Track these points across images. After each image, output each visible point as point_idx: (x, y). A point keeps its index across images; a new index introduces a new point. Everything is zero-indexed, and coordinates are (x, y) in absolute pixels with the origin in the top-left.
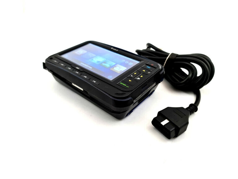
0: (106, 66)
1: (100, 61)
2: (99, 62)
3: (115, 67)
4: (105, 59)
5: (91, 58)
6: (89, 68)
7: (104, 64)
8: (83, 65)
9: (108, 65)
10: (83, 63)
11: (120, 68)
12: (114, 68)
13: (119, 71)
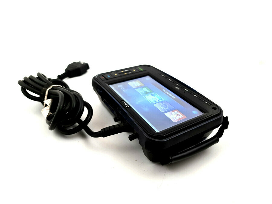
0: (146, 89)
1: (151, 96)
2: (153, 95)
3: (138, 86)
4: (144, 97)
5: (161, 102)
6: (165, 90)
7: (149, 91)
8: (173, 95)
9: (145, 89)
10: (172, 98)
11: (134, 84)
12: (140, 86)
13: (137, 82)
